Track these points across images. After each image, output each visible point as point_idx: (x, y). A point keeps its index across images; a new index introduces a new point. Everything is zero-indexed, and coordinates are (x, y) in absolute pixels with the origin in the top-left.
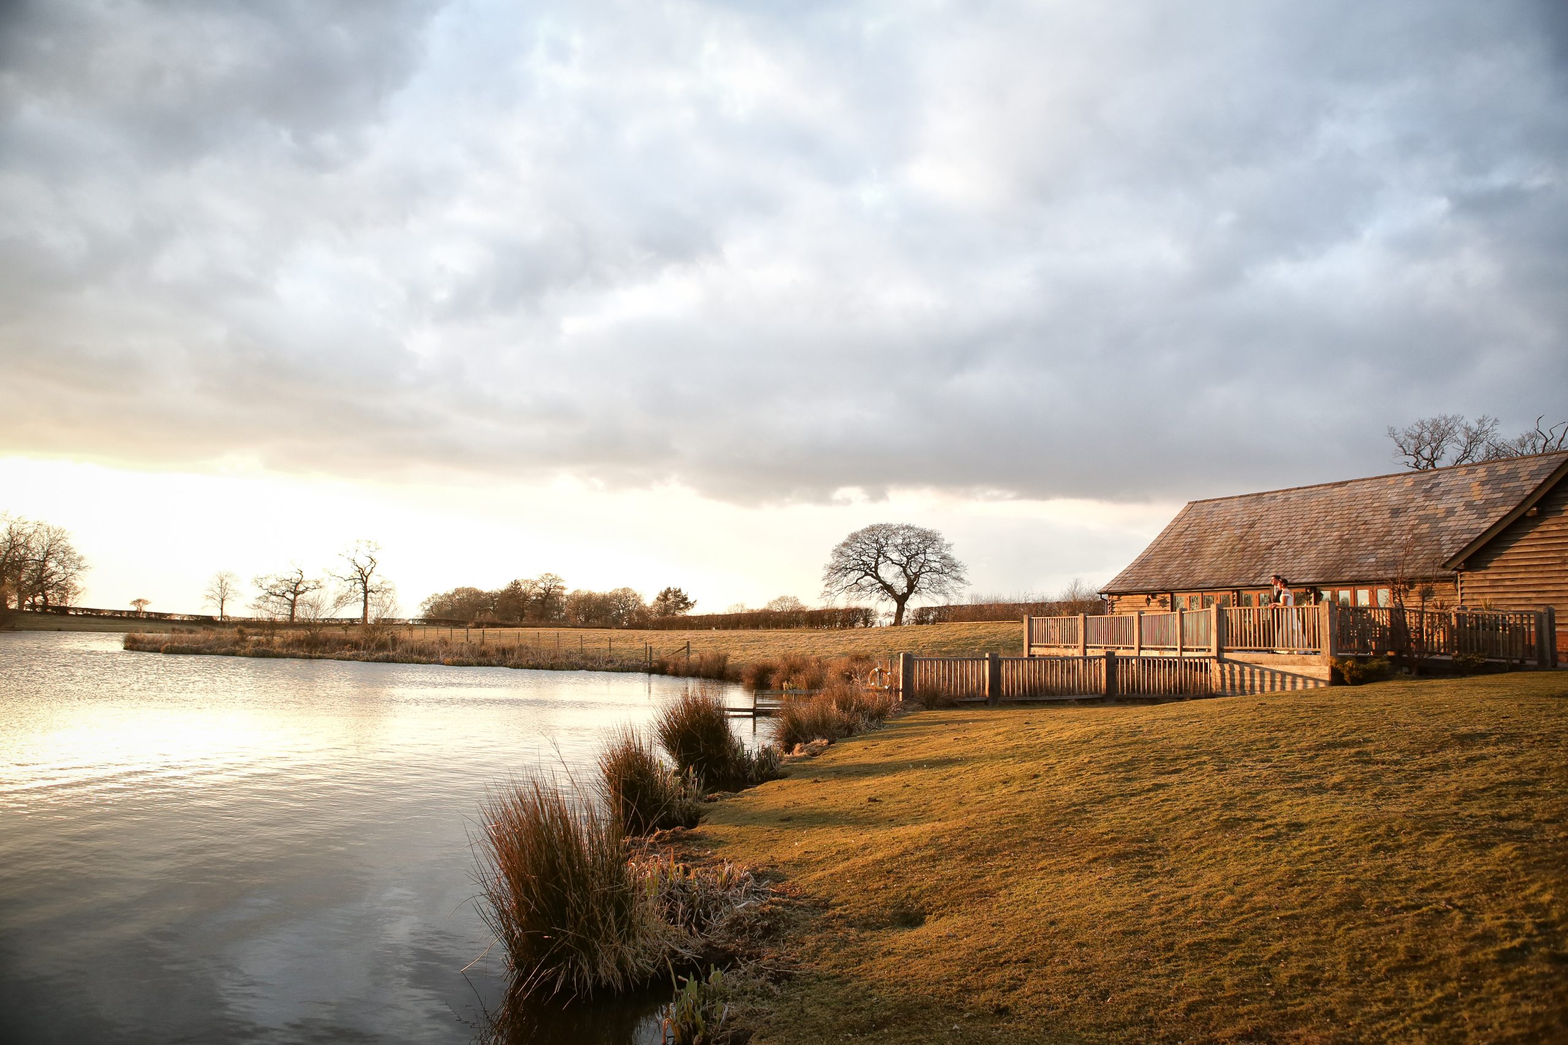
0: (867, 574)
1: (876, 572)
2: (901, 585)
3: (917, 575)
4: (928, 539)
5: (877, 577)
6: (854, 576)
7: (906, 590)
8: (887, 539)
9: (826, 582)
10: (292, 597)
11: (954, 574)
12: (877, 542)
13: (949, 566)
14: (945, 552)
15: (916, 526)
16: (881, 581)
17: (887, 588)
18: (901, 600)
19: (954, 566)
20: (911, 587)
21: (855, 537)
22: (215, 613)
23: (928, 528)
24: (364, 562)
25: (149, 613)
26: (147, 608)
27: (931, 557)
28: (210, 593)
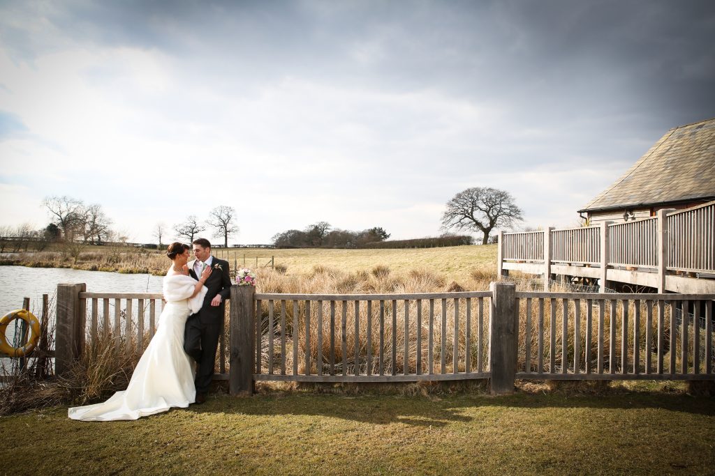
0: (466, 217)
1: (472, 216)
2: (486, 223)
3: (496, 217)
4: (502, 196)
5: (473, 219)
6: (457, 218)
7: (489, 225)
8: (477, 196)
9: (443, 221)
10: (191, 235)
11: (518, 216)
12: (472, 198)
13: (514, 212)
14: (512, 204)
15: (494, 188)
16: (474, 220)
17: (478, 224)
18: (487, 231)
19: (517, 211)
20: (493, 223)
21: (459, 196)
22: (157, 243)
23: (502, 190)
24: (224, 217)
25: (128, 244)
26: (127, 241)
27: (503, 206)
28: (155, 234)
